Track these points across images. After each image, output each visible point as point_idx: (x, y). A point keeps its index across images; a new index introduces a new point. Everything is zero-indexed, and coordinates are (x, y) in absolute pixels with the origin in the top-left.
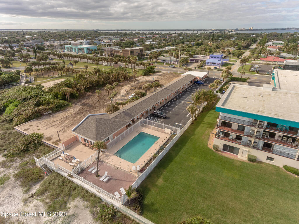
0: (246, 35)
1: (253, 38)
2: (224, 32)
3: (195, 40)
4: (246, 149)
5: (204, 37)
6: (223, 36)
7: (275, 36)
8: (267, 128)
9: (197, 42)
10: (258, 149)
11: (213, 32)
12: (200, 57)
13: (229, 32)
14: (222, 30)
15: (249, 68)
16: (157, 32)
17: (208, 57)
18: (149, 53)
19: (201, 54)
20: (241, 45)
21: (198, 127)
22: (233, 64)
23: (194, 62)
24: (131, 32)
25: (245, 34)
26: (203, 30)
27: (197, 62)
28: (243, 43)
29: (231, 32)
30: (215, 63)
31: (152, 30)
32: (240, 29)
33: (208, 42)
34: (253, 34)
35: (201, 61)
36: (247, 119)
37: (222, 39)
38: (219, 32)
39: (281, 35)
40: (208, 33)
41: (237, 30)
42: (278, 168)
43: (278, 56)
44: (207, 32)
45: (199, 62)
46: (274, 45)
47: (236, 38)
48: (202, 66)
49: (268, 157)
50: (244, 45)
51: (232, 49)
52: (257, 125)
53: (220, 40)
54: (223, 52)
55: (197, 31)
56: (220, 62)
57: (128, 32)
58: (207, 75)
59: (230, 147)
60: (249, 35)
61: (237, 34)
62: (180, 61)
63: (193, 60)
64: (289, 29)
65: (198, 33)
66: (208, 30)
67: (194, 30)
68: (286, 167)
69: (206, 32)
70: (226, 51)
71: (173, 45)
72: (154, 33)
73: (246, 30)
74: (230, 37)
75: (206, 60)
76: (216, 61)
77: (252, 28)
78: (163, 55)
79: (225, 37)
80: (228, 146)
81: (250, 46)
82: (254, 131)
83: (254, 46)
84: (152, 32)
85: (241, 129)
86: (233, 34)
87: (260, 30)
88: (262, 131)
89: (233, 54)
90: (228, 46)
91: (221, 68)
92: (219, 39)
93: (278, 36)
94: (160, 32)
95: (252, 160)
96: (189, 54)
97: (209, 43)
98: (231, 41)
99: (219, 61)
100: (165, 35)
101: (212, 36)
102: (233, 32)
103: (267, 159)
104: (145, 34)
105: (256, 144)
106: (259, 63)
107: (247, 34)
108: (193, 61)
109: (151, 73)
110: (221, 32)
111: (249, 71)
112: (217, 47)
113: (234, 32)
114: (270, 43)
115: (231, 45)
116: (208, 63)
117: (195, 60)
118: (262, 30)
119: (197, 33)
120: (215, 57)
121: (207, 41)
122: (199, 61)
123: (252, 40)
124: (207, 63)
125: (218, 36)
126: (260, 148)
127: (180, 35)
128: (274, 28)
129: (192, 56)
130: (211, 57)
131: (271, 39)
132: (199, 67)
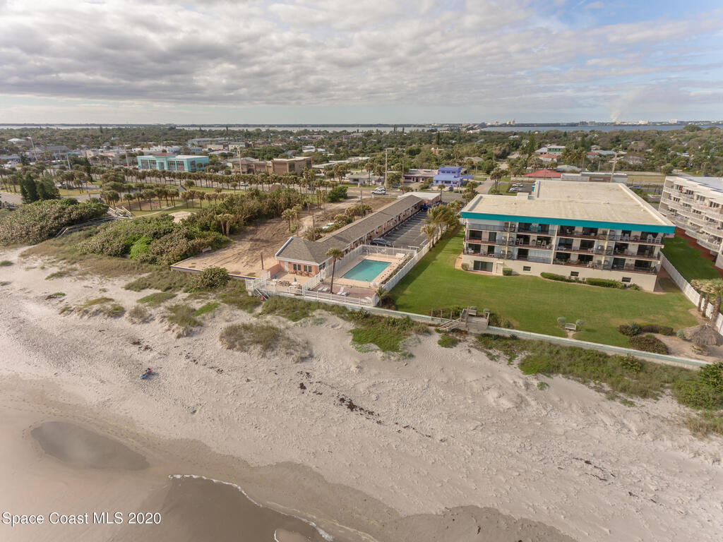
0: (500, 135)
1: (515, 140)
2: (459, 130)
3: (403, 144)
4: (501, 261)
5: (420, 139)
6: (458, 137)
7: (555, 136)
8: (518, 231)
9: (409, 147)
10: (514, 260)
11: (436, 131)
12: (421, 173)
13: (468, 129)
14: (454, 125)
15: (507, 189)
16: (316, 129)
17: (436, 172)
18: (321, 168)
19: (422, 168)
20: (493, 153)
21: (438, 253)
22: (480, 183)
23: (412, 181)
24: (257, 130)
25: (499, 133)
26: (415, 126)
27: (417, 181)
28: (496, 150)
29: (472, 129)
30: (450, 182)
31: (306, 126)
32: (489, 124)
33: (430, 148)
34: (515, 134)
35: (424, 178)
36: (497, 223)
37: (455, 143)
38: (448, 130)
39: (565, 134)
40: (426, 131)
41: (483, 125)
42: (536, 277)
43: (555, 170)
44: (423, 130)
45: (421, 181)
46: (551, 153)
47: (482, 140)
48: (427, 187)
49: (524, 267)
50: (497, 152)
51: (476, 160)
52: (509, 229)
53: (452, 144)
54: (460, 164)
55: (402, 128)
56: (458, 179)
57: (250, 129)
58: (438, 197)
59: (483, 263)
60: (507, 136)
61: (485, 133)
62: (388, 180)
63: (410, 178)
64: (583, 124)
65: (405, 131)
66: (424, 126)
67: (395, 126)
68: (543, 274)
69: (420, 129)
70: (465, 162)
71: (363, 153)
72: (311, 130)
73: (501, 126)
74: (471, 139)
75: (432, 177)
76: (450, 177)
77: (514, 122)
78: (350, 172)
79: (460, 139)
80: (479, 262)
81: (508, 154)
82: (505, 237)
83: (515, 156)
84: (306, 130)
85: (493, 237)
86: (476, 133)
87: (528, 125)
88: (514, 235)
89: (480, 168)
90: (468, 155)
91: (460, 189)
92: (450, 143)
93: (561, 137)
94: (322, 129)
95: (508, 273)
96: (401, 166)
97: (433, 149)
98: (472, 145)
99: (455, 177)
100: (336, 135)
101: (435, 137)
102: (475, 129)
103: (524, 270)
104: (291, 133)
105: (510, 253)
106: (522, 181)
107: (504, 134)
108: (409, 180)
109: (341, 199)
110: (452, 130)
111: (507, 192)
112: (449, 157)
113: (479, 130)
114: (544, 150)
115: (474, 152)
116: (437, 181)
117: (414, 178)
118: (532, 125)
119: (403, 132)
120: (448, 172)
121: (428, 146)
122: (421, 179)
123: (513, 144)
124: (435, 182)
125: (447, 137)
126: (516, 258)
127: (369, 135)
128: (555, 122)
129: (406, 170)
130: (441, 173)
131: (546, 143)
132: (422, 189)
